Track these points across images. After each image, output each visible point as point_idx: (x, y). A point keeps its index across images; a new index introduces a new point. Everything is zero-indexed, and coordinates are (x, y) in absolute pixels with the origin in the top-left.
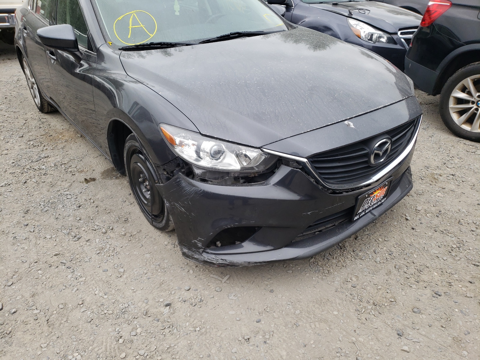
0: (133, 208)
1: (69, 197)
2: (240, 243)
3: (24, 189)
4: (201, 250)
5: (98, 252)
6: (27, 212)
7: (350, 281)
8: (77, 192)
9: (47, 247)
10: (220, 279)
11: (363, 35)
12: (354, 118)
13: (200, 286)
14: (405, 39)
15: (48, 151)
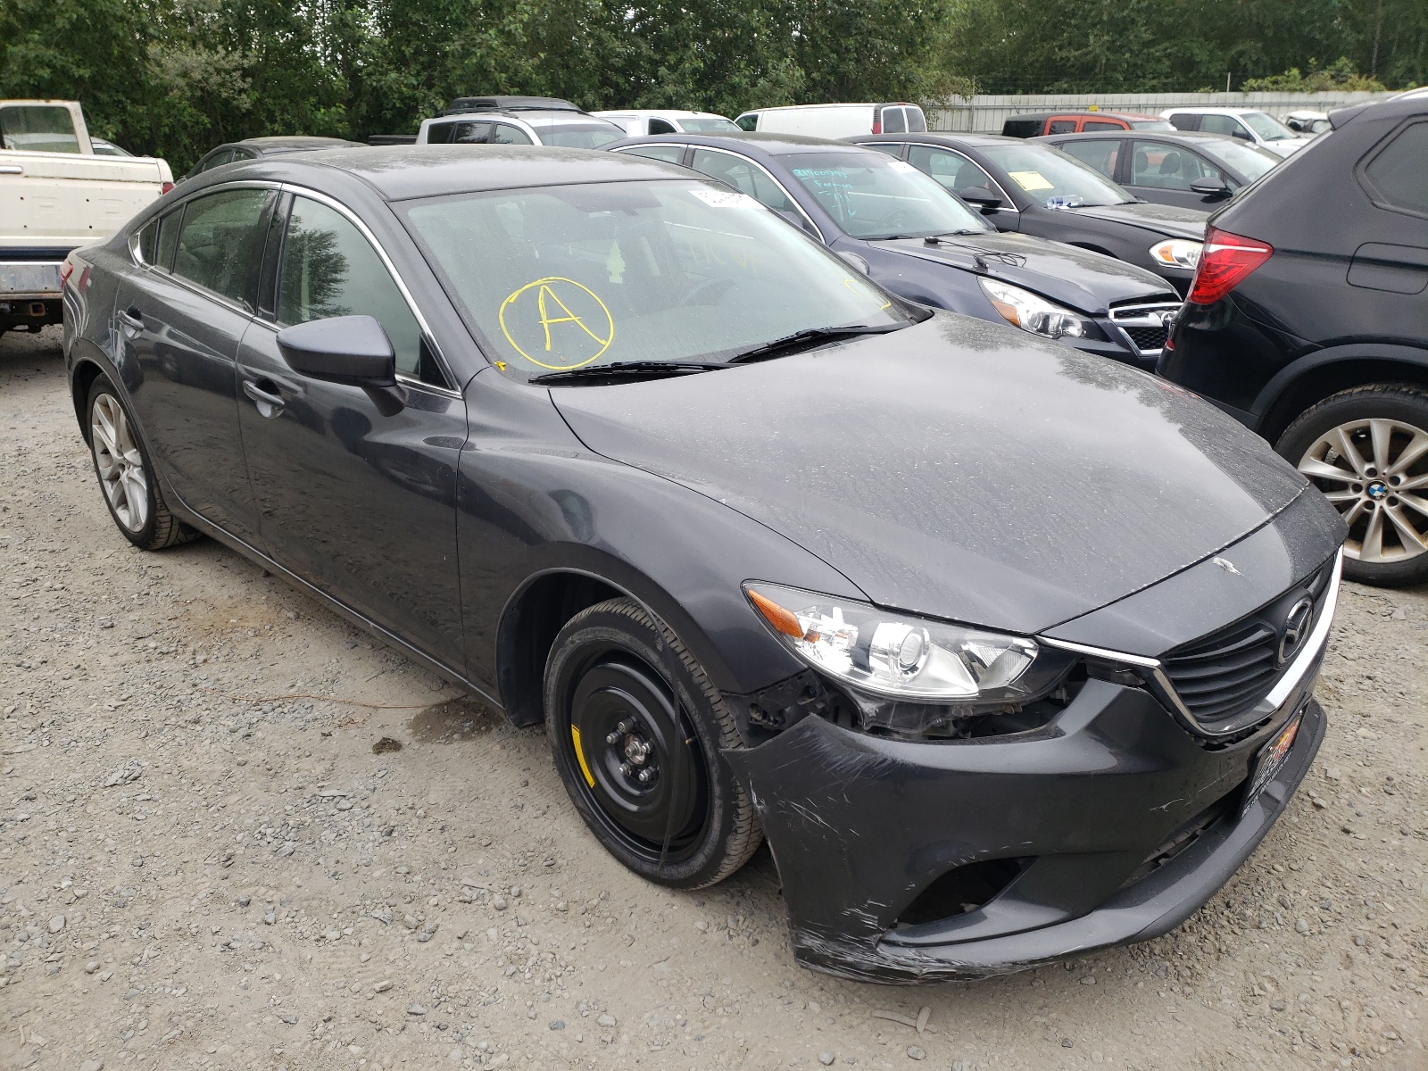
0: (557, 825)
1: (345, 804)
2: (977, 909)
3: (186, 789)
4: (872, 939)
5: (512, 969)
6: (229, 861)
7: (1262, 992)
8: (362, 787)
9: (340, 966)
10: (907, 1020)
11: (1024, 320)
12: (1228, 550)
13: (860, 1048)
14: (1126, 329)
15: (215, 668)
